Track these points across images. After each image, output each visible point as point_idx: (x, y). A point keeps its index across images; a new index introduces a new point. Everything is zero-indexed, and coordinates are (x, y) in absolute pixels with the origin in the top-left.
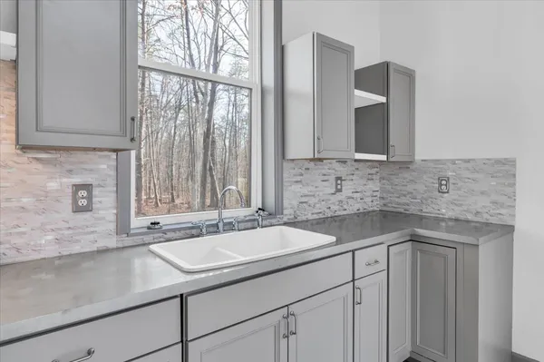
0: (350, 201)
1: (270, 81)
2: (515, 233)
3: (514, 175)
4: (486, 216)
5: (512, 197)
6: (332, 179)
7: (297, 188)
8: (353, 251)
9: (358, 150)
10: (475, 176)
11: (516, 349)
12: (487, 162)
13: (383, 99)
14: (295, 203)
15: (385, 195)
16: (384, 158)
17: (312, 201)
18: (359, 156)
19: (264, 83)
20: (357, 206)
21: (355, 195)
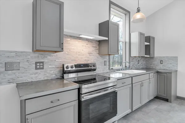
0: (141, 66)
1: (127, 40)
2: (178, 72)
3: (177, 60)
4: (171, 68)
5: (177, 64)
6: (137, 60)
7: (132, 62)
8: (149, 73)
9: (146, 54)
10: (169, 60)
11: (178, 95)
12: (171, 57)
13: (149, 44)
14: (132, 65)
15: (147, 64)
16: (149, 56)
17: (134, 65)
18: (146, 56)
19: (126, 40)
20: (142, 67)
21: (141, 64)
